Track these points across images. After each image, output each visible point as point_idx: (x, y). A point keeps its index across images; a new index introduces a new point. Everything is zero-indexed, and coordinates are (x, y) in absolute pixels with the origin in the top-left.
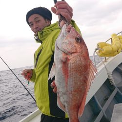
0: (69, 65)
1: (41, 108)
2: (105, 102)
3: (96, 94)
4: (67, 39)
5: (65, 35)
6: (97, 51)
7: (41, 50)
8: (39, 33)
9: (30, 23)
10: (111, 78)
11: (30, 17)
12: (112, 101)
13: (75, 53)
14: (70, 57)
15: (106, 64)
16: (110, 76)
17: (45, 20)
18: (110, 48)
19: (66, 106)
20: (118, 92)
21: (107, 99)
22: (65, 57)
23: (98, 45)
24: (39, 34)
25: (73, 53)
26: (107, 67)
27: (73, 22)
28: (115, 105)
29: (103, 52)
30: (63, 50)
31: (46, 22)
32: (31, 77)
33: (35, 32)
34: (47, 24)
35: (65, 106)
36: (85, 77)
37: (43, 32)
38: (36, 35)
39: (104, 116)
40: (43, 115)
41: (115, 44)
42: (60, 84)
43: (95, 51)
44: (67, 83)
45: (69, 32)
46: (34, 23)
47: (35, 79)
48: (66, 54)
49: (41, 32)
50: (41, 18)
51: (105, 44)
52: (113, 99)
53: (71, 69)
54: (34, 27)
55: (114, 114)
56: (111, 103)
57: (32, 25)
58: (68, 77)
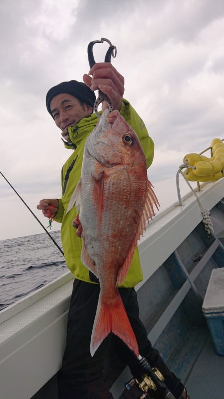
0: (106, 186)
1: (73, 269)
2: (195, 265)
3: (178, 249)
4: (106, 136)
5: (103, 129)
6: (184, 170)
7: (74, 162)
8: (69, 128)
9: (54, 110)
10: (209, 221)
11: (53, 99)
12: (207, 263)
13: (120, 164)
14: (109, 172)
15: (198, 194)
16: (206, 217)
17: (82, 105)
18: (208, 166)
19: (97, 262)
20: (219, 248)
21: (199, 259)
22: (100, 170)
23: (186, 159)
24: (70, 132)
25: (117, 164)
26: (200, 200)
27: (127, 104)
28: (214, 271)
29: (195, 172)
30: (97, 158)
31: (84, 110)
32: (56, 213)
33: (63, 129)
34: (86, 113)
35: (94, 264)
36: (136, 212)
37: (77, 128)
38: (65, 134)
39: (191, 289)
40: (76, 280)
41: (218, 159)
42: (87, 221)
43: (180, 171)
44: (100, 220)
45: (112, 123)
46: (61, 110)
47: (62, 217)
48: (103, 165)
49: (74, 128)
50: (74, 101)
51: (199, 158)
52: (210, 259)
53: (109, 194)
54: (61, 118)
55: (210, 287)
56: (205, 267)
57: (58, 114)
58: (102, 208)
